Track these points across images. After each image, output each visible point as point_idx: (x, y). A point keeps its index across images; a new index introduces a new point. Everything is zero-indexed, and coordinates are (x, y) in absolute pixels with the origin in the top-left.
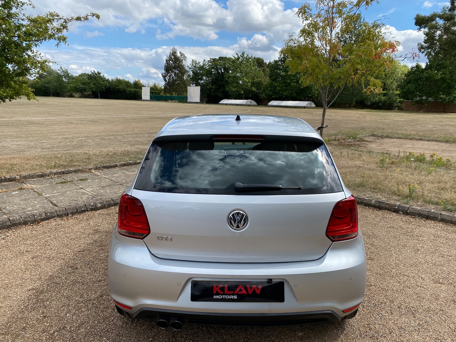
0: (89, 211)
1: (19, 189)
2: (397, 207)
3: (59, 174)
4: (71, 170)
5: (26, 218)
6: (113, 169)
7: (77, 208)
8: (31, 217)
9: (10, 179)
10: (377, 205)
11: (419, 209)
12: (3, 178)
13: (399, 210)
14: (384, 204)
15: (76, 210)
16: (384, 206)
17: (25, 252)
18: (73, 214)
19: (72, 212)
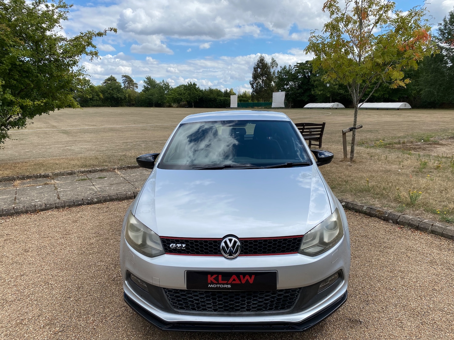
0: (85, 205)
1: (43, 184)
2: (387, 215)
3: (87, 172)
4: (97, 169)
5: (28, 207)
6: (137, 169)
7: (74, 201)
8: (32, 207)
9: (44, 176)
10: (368, 211)
11: (411, 218)
12: (38, 175)
13: (389, 218)
14: (375, 211)
15: (73, 203)
16: (375, 213)
17: (5, 235)
18: (70, 206)
19: (70, 205)
